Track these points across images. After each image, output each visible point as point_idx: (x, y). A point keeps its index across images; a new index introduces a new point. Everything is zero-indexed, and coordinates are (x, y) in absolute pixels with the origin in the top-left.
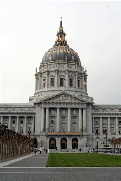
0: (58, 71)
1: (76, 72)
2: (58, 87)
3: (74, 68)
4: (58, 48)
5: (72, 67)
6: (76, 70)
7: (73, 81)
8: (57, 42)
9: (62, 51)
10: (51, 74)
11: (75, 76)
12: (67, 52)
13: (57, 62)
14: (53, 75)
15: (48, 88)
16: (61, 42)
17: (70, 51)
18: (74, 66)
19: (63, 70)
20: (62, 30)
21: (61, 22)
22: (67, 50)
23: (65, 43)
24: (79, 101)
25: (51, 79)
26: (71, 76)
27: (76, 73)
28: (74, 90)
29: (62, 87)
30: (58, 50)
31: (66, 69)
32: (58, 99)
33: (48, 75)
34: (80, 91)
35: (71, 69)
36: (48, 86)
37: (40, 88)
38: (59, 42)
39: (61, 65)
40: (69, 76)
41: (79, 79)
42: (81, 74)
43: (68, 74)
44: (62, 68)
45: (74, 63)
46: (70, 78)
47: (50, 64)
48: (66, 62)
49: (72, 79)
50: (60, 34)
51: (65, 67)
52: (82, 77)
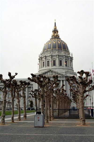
0: (52, 56)
1: (64, 55)
2: (52, 66)
3: (63, 53)
4: (53, 41)
5: (61, 53)
6: (64, 54)
7: (62, 62)
8: (52, 37)
9: (54, 43)
10: (47, 58)
11: (63, 59)
12: (58, 43)
13: (51, 50)
14: (48, 59)
15: (46, 67)
16: (55, 37)
17: (60, 42)
18: (62, 52)
19: (55, 55)
20: (56, 28)
21: (55, 23)
22: (58, 41)
23: (57, 37)
24: (60, 76)
25: (48, 61)
26: (54, 58)
27: (64, 57)
28: (62, 68)
29: (54, 66)
30: (52, 42)
31: (57, 54)
32: (47, 75)
33: (46, 59)
34: (67, 68)
35: (60, 54)
36: (46, 66)
37: (41, 68)
38: (54, 36)
39: (54, 52)
40: (59, 59)
41: (67, 61)
42: (68, 57)
43: (58, 58)
44: (55, 53)
45: (63, 50)
46: (60, 60)
47: (47, 52)
48: (57, 50)
49: (61, 61)
50: (54, 31)
51: (57, 53)
52: (69, 59)
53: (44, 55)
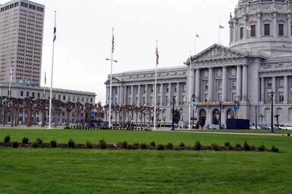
53: (244, 14)
